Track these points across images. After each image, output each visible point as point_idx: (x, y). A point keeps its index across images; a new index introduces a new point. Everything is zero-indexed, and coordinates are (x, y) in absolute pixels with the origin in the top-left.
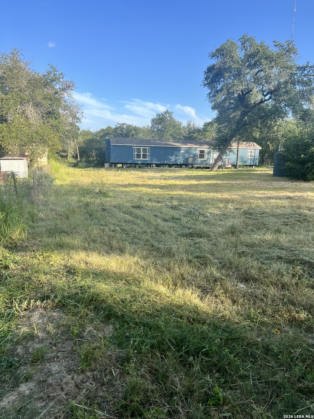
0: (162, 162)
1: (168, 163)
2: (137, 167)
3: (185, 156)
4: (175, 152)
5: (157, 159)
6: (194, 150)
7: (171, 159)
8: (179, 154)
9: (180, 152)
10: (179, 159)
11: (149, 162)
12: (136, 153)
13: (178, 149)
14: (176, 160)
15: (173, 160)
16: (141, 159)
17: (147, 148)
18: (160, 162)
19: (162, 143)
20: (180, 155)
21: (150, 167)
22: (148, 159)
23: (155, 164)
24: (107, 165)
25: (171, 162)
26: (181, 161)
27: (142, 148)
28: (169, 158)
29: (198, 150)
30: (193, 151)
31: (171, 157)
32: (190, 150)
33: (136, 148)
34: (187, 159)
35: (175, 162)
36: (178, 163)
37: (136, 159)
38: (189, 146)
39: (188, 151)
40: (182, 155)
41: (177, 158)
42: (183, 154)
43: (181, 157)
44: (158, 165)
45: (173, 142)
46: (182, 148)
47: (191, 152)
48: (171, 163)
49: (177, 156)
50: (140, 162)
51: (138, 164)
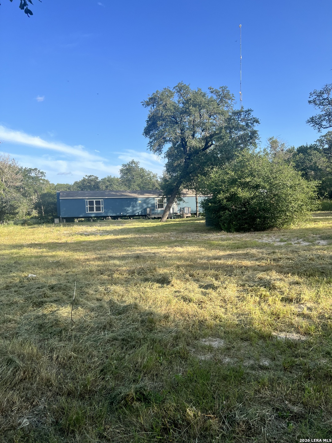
0: (118, 214)
1: (125, 214)
2: (92, 220)
3: (143, 207)
4: (132, 203)
5: (112, 212)
6: (151, 199)
7: (128, 211)
8: (136, 204)
9: (137, 203)
10: (137, 210)
11: (104, 215)
12: (88, 206)
13: (136, 199)
14: (133, 211)
15: (130, 211)
16: (95, 211)
17: (101, 200)
18: (116, 213)
19: (118, 194)
20: (137, 206)
21: (106, 219)
22: (102, 211)
23: (110, 216)
24: (56, 220)
25: (128, 213)
26: (138, 211)
27: (94, 201)
28: (126, 209)
29: (156, 200)
30: (151, 201)
31: (128, 208)
32: (148, 200)
33: (88, 200)
34: (145, 210)
35: (132, 213)
36: (136, 214)
37: (89, 212)
38: (146, 196)
39: (145, 201)
40: (139, 206)
41: (135, 209)
42: (141, 205)
43: (138, 208)
44: (114, 218)
45: (129, 193)
46: (139, 199)
47: (149, 202)
48: (128, 215)
49: (134, 207)
50: (93, 215)
51: (91, 217)
